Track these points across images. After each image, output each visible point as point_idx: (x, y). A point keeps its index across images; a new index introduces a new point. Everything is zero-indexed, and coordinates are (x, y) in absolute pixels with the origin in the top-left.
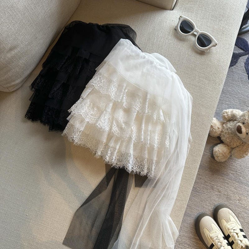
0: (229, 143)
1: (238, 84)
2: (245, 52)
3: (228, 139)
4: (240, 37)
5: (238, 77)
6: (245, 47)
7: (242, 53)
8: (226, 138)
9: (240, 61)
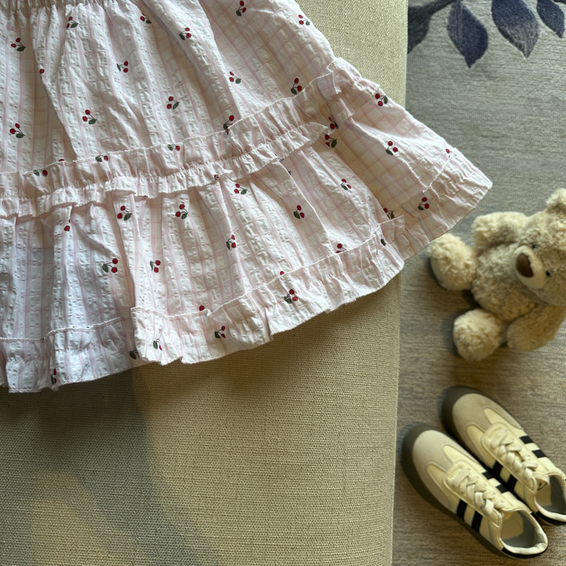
0: (496, 308)
1: (446, 87)
3: (495, 297)
8: (489, 295)
9: (435, 24)
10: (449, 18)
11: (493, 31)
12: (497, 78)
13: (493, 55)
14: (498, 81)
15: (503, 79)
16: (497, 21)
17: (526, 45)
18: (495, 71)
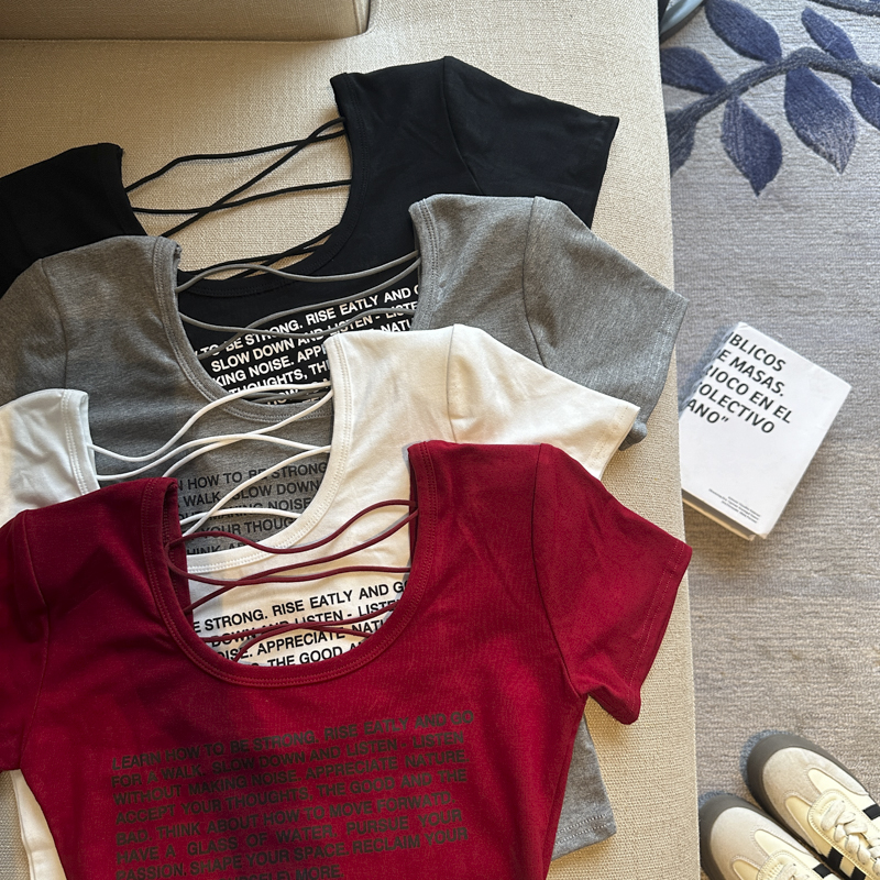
1: (725, 227)
2: (707, 96)
4: (672, 46)
5: (716, 197)
6: (702, 78)
7: (698, 102)
9: (702, 134)
10: (723, 124)
11: (788, 138)
12: (799, 207)
13: (791, 173)
14: (801, 212)
15: (808, 208)
16: (794, 123)
17: (838, 155)
18: (796, 198)
